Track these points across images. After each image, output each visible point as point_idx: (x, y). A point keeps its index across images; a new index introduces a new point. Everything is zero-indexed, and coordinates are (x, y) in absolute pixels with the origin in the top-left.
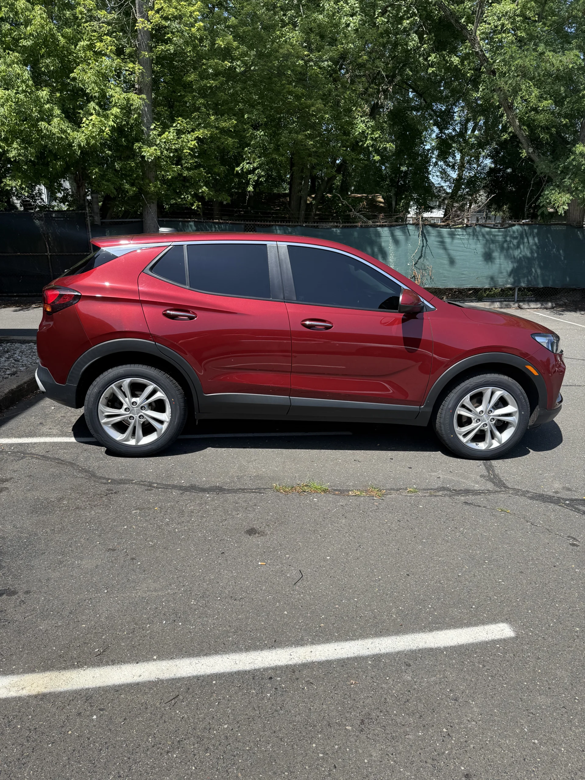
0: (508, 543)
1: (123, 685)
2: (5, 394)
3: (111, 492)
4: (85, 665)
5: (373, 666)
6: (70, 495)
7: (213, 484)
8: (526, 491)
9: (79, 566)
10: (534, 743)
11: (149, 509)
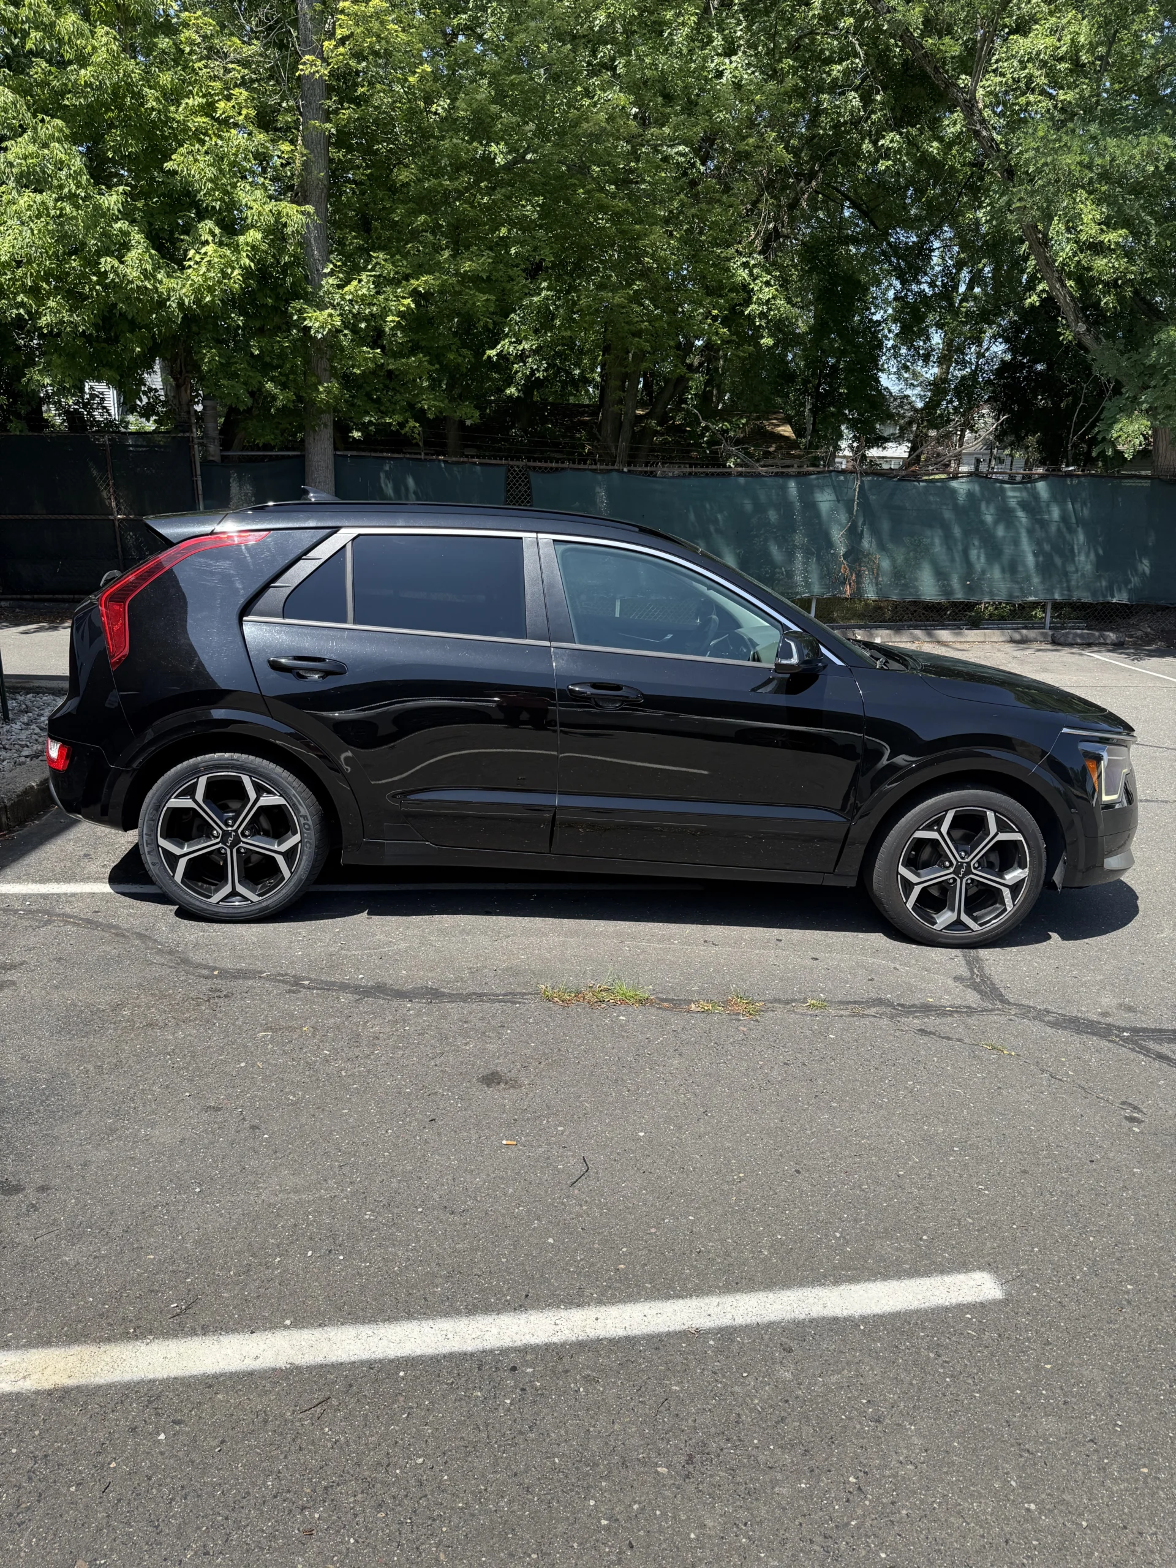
0: (1001, 1114)
1: (221, 1375)
2: (18, 796)
3: (218, 994)
4: (150, 1333)
5: (718, 1350)
6: (137, 998)
7: (420, 983)
8: (1045, 1010)
9: (147, 1139)
10: (1028, 1510)
11: (291, 1029)
